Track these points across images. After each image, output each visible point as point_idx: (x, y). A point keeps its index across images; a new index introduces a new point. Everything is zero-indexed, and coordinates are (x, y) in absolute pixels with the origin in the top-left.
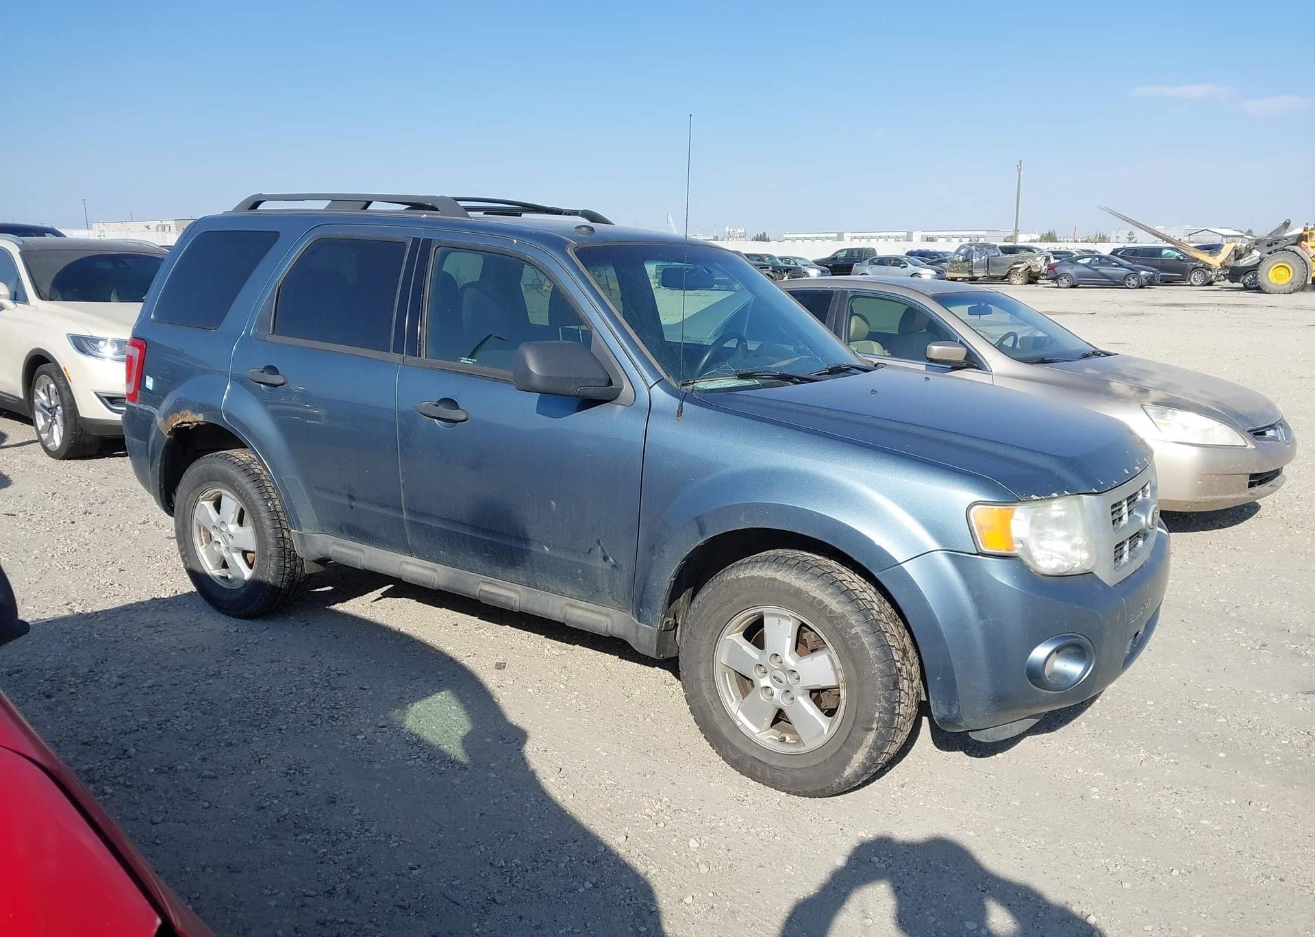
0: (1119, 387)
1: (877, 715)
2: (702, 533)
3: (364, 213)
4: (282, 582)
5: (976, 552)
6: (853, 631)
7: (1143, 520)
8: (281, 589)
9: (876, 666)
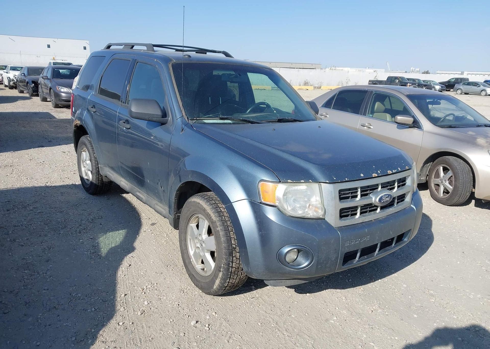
0: (481, 141)
1: (222, 266)
2: (180, 181)
3: (131, 50)
4: (98, 183)
5: (260, 202)
6: (217, 229)
7: (373, 199)
8: (98, 186)
9: (223, 245)
